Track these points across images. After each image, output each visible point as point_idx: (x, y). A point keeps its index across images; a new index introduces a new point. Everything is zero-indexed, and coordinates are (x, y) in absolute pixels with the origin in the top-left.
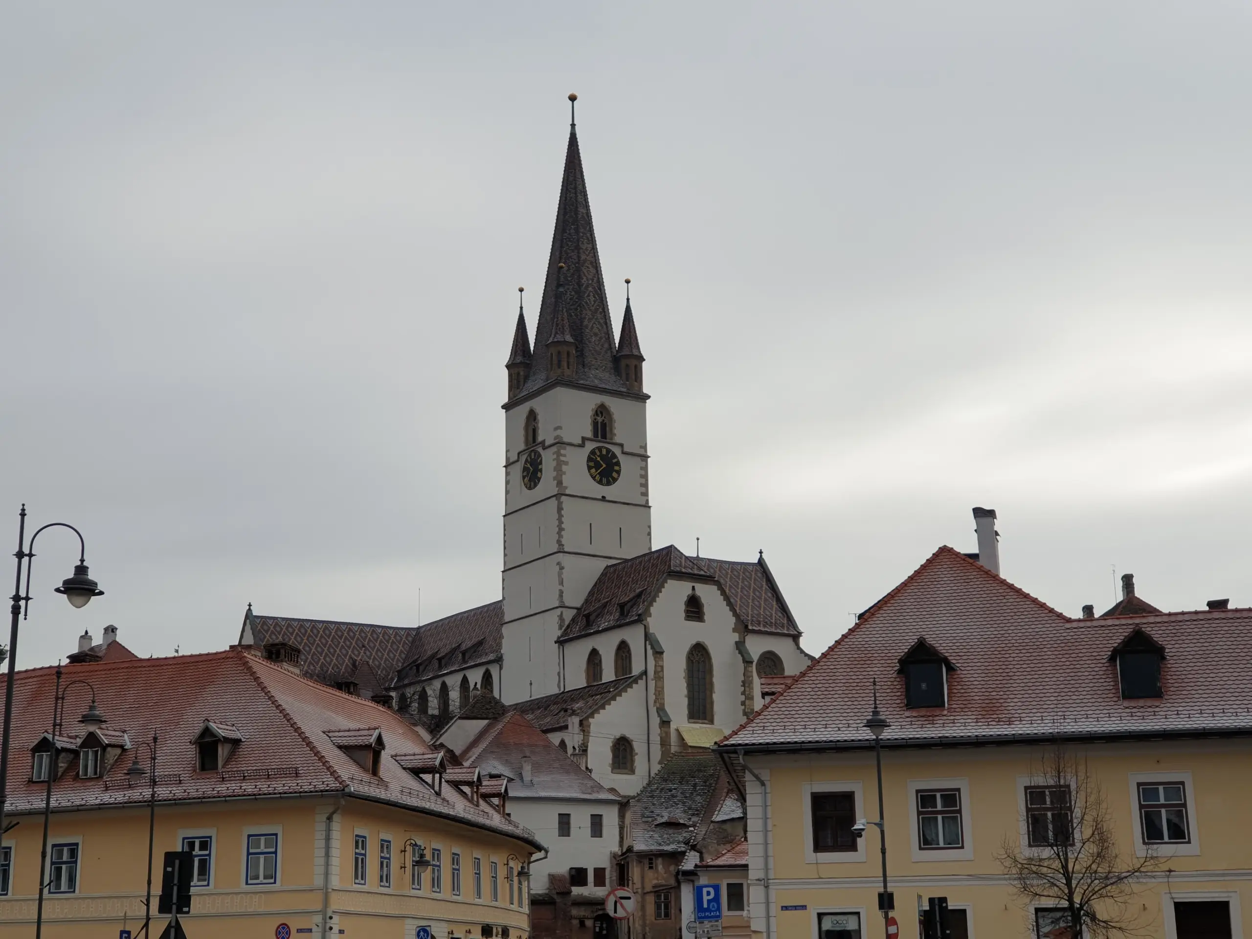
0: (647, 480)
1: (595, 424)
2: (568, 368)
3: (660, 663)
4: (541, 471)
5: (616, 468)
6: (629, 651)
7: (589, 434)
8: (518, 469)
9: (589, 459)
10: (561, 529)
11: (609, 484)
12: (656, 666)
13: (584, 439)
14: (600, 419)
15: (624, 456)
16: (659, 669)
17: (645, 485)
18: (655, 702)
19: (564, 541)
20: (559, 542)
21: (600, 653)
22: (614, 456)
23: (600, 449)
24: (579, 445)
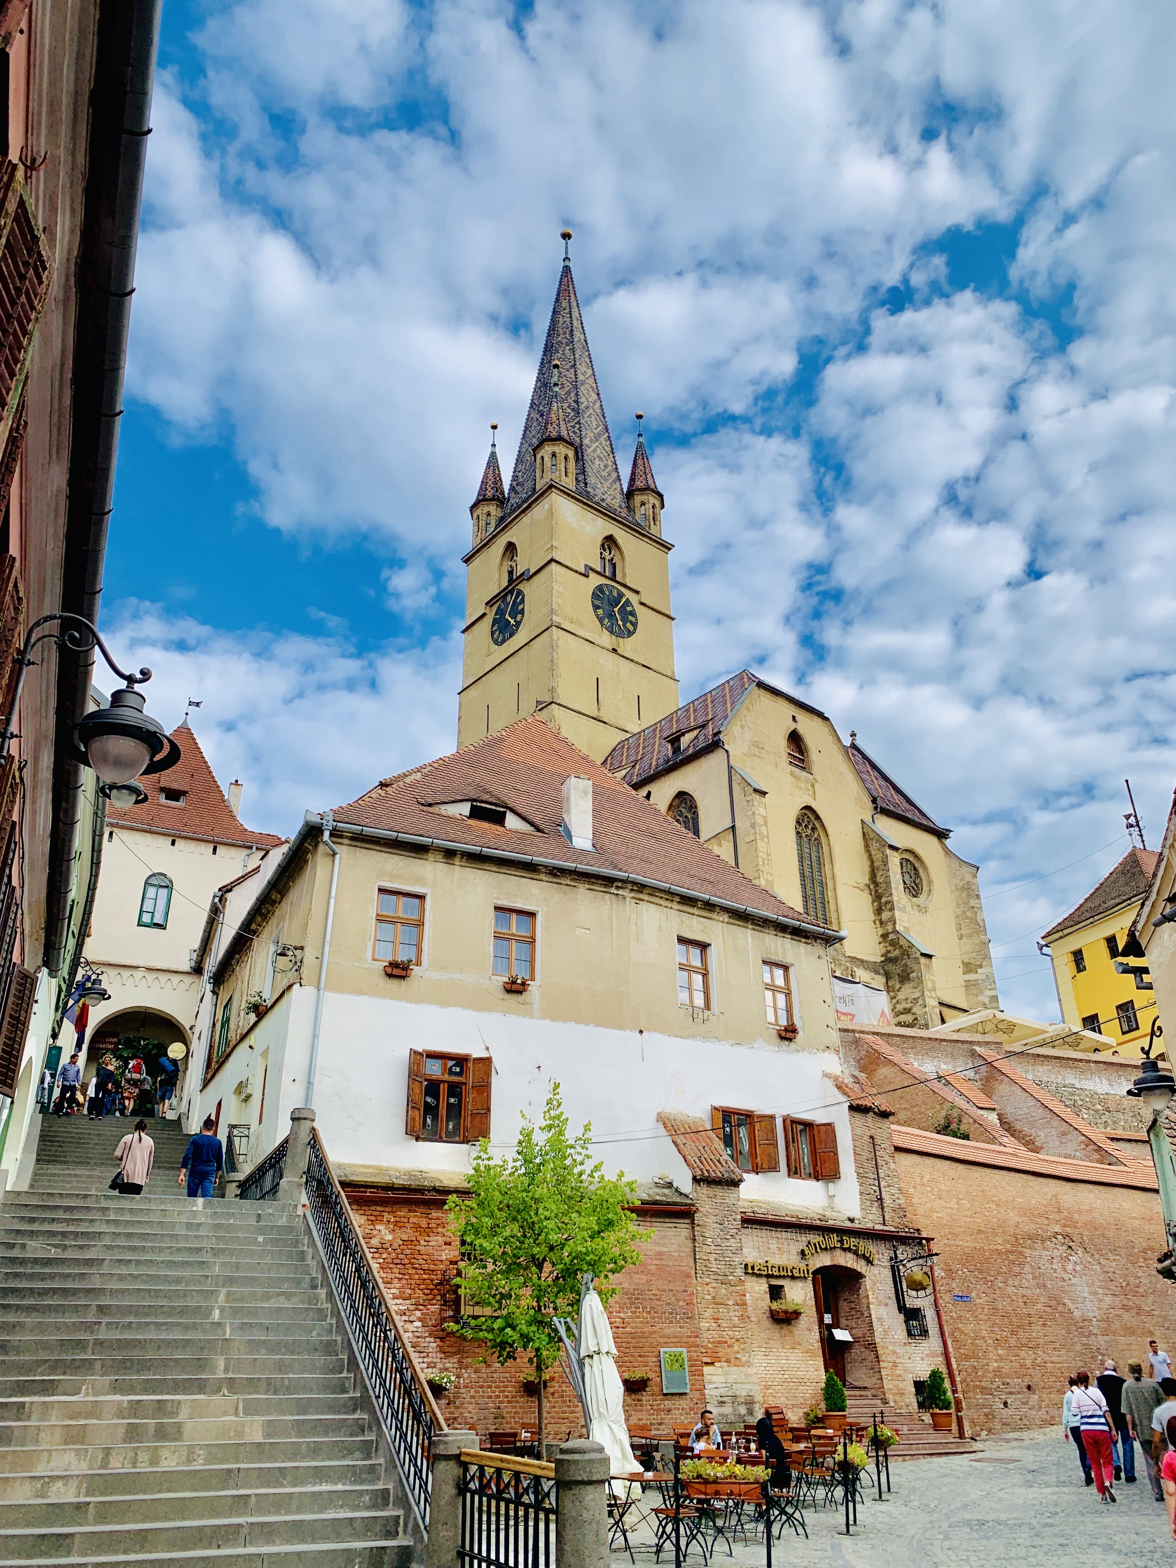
1: (602, 559)
2: (566, 476)
3: (761, 811)
4: (522, 610)
6: (694, 806)
7: (595, 566)
8: (484, 626)
9: (595, 596)
10: (555, 673)
12: (753, 815)
13: (588, 568)
14: (608, 556)
15: (639, 606)
16: (760, 821)
17: (669, 650)
19: (559, 690)
20: (552, 691)
22: (628, 603)
23: (609, 587)
24: (581, 574)
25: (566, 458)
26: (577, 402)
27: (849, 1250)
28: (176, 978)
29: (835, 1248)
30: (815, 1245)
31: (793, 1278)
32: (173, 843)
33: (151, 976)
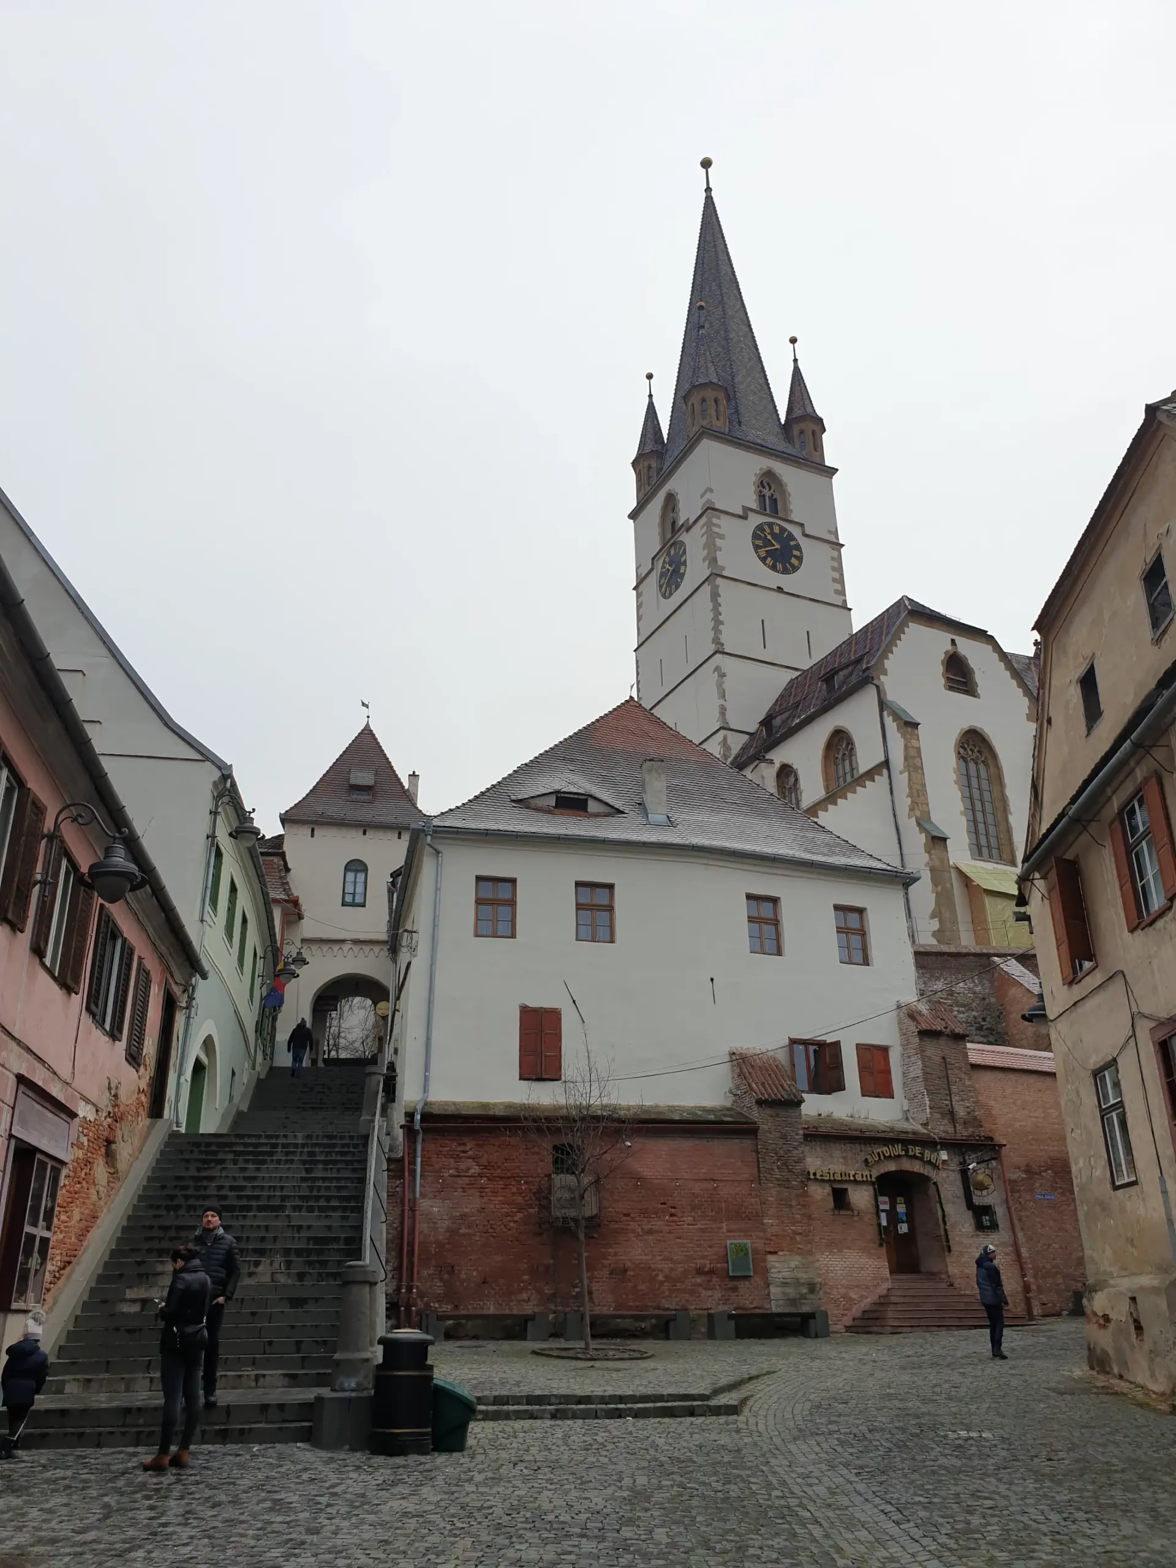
0: (842, 575)
1: (762, 497)
2: (718, 419)
3: (914, 743)
4: (685, 563)
5: (795, 553)
6: (850, 743)
7: (754, 506)
8: (653, 580)
9: (755, 536)
10: (717, 622)
11: (785, 571)
12: (906, 747)
13: (746, 509)
14: (767, 493)
15: (804, 538)
16: (913, 753)
17: (841, 581)
18: (912, 809)
19: (723, 638)
20: (716, 641)
21: (795, 767)
22: (791, 537)
23: (771, 525)
24: (740, 517)
25: (716, 401)
26: (726, 339)
27: (915, 1157)
28: (377, 949)
29: (899, 1156)
30: (879, 1154)
31: (855, 1182)
32: (364, 833)
33: (356, 948)
